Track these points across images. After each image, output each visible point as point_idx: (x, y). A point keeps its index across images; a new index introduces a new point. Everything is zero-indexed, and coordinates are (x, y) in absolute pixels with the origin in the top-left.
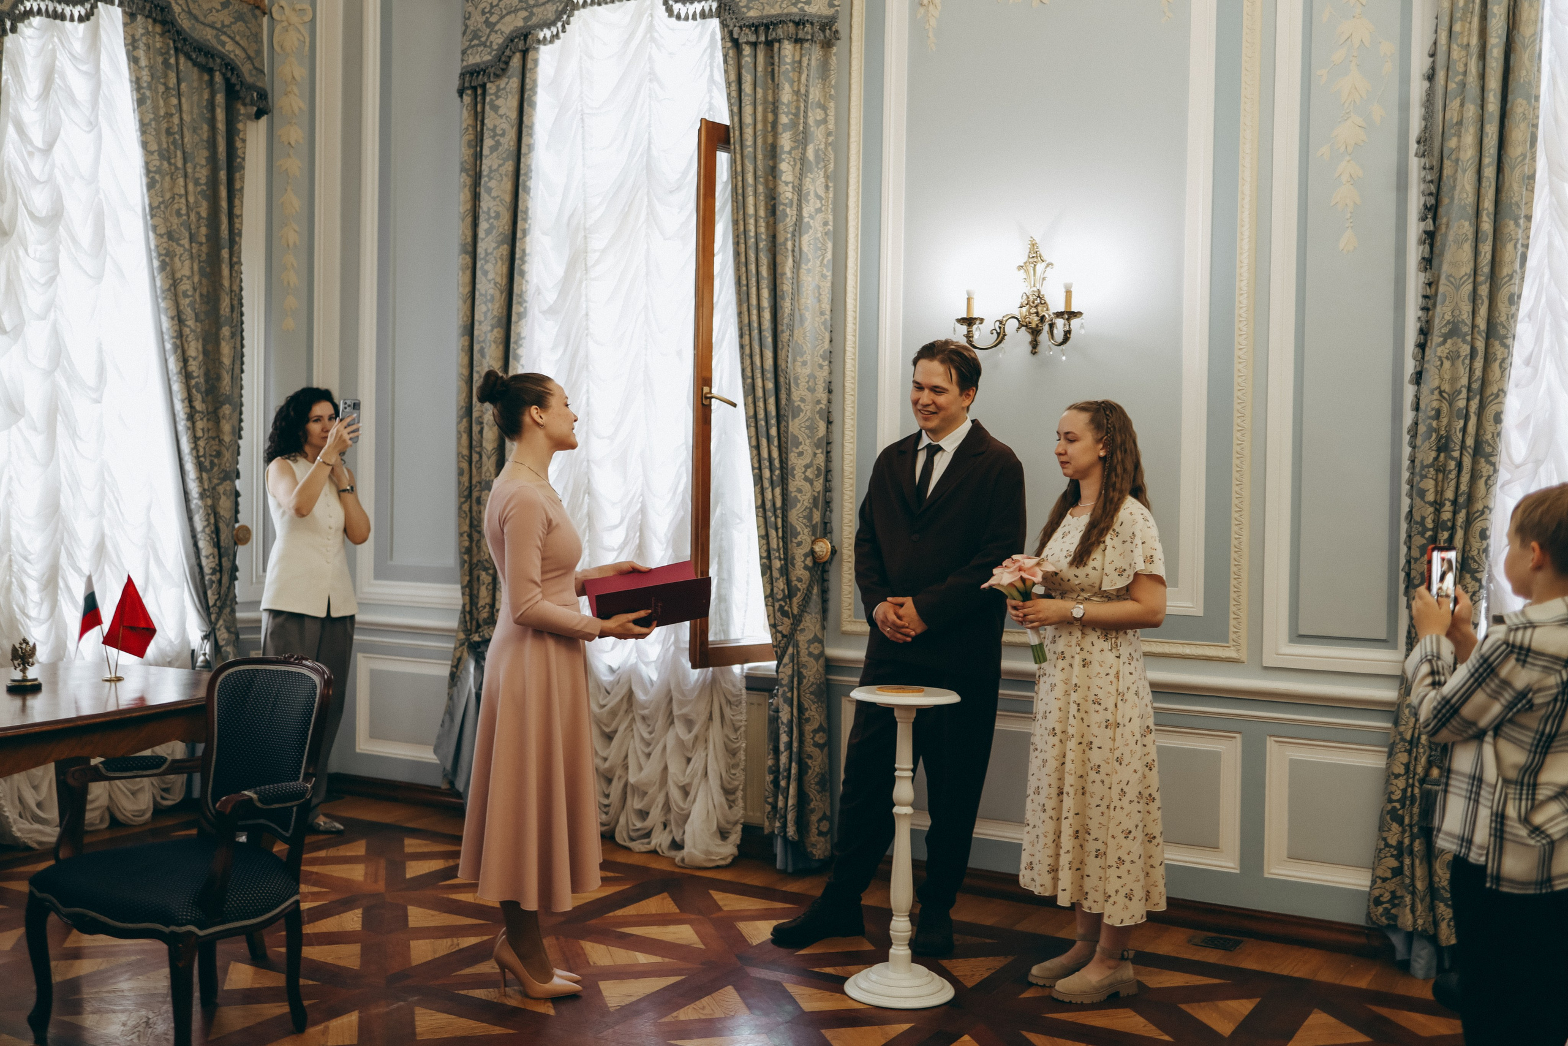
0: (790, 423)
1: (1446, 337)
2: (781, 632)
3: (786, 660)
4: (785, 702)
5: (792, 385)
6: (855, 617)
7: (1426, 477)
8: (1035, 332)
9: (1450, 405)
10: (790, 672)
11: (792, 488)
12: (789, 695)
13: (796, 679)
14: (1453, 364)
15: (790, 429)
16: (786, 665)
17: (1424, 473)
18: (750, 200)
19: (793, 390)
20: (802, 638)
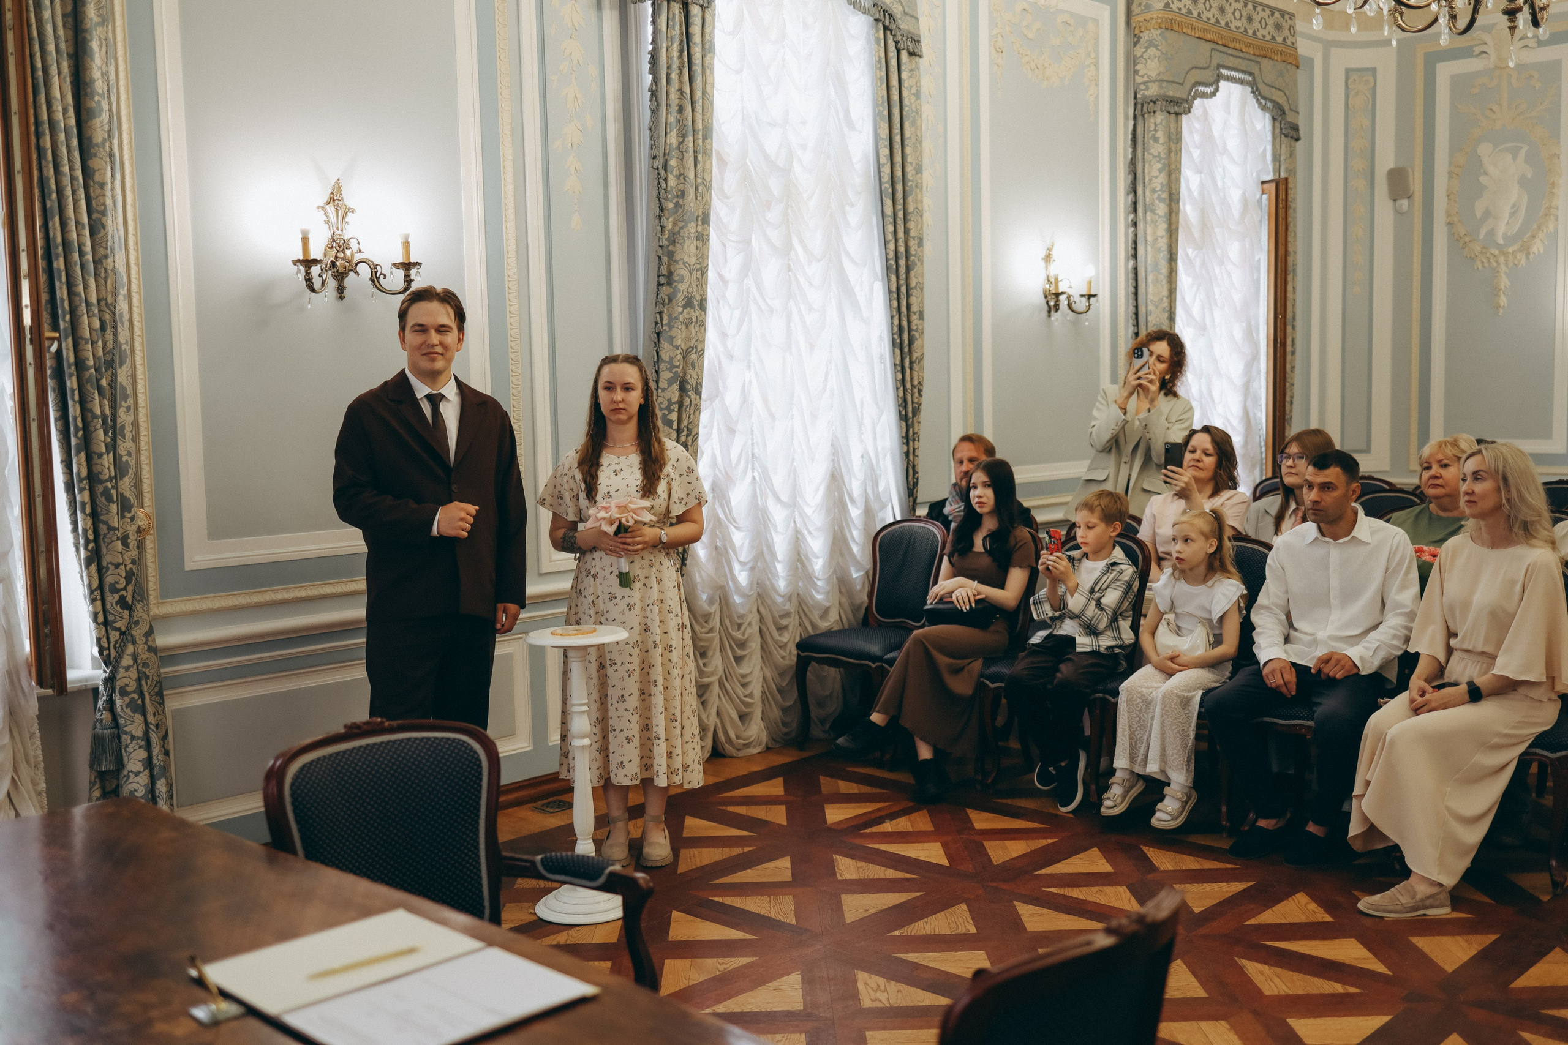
0: (119, 371)
1: (685, 306)
2: (119, 629)
3: (127, 661)
4: (134, 711)
5: (119, 323)
6: (162, 597)
7: (674, 410)
8: (340, 277)
9: (684, 358)
10: (134, 675)
11: (122, 451)
12: (140, 702)
13: (143, 682)
14: (687, 328)
15: (119, 379)
16: (127, 669)
17: (672, 408)
18: (56, 80)
19: (119, 329)
20: (138, 632)
